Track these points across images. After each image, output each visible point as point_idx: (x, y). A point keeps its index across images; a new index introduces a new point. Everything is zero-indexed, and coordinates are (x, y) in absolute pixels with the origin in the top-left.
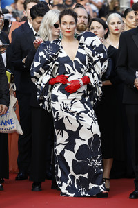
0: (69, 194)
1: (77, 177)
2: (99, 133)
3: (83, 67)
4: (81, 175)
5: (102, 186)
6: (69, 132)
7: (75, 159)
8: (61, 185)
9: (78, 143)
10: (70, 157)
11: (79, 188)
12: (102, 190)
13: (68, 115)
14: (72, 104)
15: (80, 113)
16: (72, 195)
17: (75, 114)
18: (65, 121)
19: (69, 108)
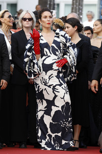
0: (47, 148)
1: (53, 135)
2: (70, 102)
3: (58, 51)
4: (56, 134)
5: (71, 142)
6: (47, 101)
7: (52, 122)
8: (41, 142)
9: (54, 109)
10: (48, 120)
11: (55, 144)
12: (71, 145)
13: (47, 87)
14: (49, 79)
15: (55, 86)
16: (49, 149)
17: (52, 87)
18: (44, 92)
19: (47, 82)
